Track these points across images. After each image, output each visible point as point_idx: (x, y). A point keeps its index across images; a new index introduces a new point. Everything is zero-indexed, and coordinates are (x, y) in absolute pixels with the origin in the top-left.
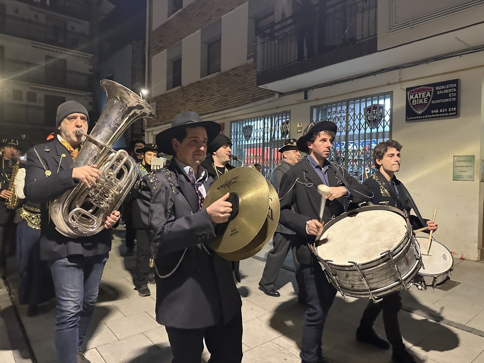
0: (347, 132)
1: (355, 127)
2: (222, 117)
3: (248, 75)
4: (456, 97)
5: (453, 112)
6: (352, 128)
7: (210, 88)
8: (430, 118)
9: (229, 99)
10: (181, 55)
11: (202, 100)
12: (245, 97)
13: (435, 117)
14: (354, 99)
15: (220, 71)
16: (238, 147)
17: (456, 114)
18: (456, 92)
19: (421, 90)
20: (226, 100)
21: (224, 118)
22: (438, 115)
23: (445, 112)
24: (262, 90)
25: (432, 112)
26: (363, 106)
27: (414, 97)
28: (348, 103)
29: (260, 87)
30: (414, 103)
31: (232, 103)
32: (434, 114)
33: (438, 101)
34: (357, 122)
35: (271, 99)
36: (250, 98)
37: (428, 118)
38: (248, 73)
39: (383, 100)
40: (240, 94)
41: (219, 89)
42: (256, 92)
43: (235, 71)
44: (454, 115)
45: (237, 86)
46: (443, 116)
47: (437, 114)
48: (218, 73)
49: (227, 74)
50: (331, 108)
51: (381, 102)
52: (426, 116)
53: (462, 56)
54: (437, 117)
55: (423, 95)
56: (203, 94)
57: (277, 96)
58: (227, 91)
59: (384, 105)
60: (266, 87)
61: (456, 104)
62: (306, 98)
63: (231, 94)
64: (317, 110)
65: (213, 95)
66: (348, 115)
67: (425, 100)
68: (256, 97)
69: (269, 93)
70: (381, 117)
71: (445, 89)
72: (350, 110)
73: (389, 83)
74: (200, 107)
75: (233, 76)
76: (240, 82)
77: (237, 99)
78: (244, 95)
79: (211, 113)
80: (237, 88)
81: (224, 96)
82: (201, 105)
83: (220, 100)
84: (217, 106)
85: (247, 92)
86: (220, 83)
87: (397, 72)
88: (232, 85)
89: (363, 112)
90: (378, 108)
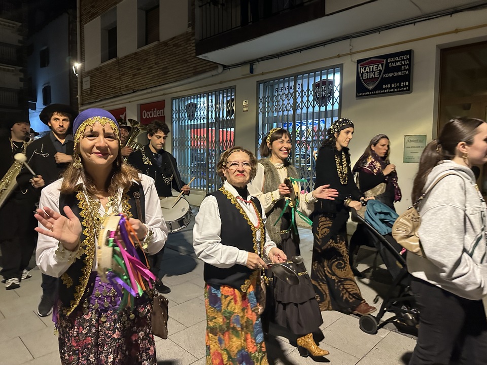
0: (295, 110)
1: (303, 105)
2: (162, 92)
3: (188, 45)
4: (409, 70)
5: (406, 86)
6: (300, 105)
7: (147, 60)
8: (381, 93)
9: (169, 72)
10: (115, 22)
11: (140, 74)
12: (186, 70)
13: (387, 92)
14: (303, 73)
15: (159, 41)
16: (180, 127)
17: (409, 90)
18: (409, 65)
19: (372, 63)
20: (166, 73)
21: (164, 94)
22: (390, 91)
23: (397, 87)
24: (204, 62)
25: (384, 87)
26: (312, 82)
27: (365, 70)
28: (295, 77)
29: (200, 57)
30: (365, 76)
31: (171, 77)
32: (386, 89)
33: (390, 75)
34: (305, 99)
35: (214, 72)
36: (191, 72)
37: (379, 93)
38: (188, 43)
39: (333, 75)
40: (180, 67)
41: (157, 61)
42: (197, 64)
43: (174, 40)
44: (406, 90)
45: (177, 57)
46: (395, 92)
47: (389, 89)
48: (156, 43)
49: (166, 44)
50: (278, 83)
51: (331, 77)
52: (377, 92)
53: (416, 24)
54: (389, 92)
55: (374, 68)
56: (140, 67)
57: (220, 69)
58: (165, 63)
59: (334, 80)
60: (205, 57)
61: (408, 78)
62: (252, 71)
63: (171, 67)
64: (264, 86)
65: (151, 68)
66: (295, 91)
67: (376, 74)
68: (197, 70)
69: (211, 66)
70: (330, 93)
71: (398, 61)
72: (298, 87)
73: (339, 55)
74: (138, 81)
75: (172, 46)
76: (180, 53)
77: (177, 73)
78: (185, 68)
79: (149, 88)
80: (177, 60)
81: (163, 69)
82: (138, 79)
83: (158, 73)
84: (156, 81)
85: (188, 64)
86: (158, 55)
87: (348, 41)
88: (171, 56)
89: (311, 88)
90: (327, 84)
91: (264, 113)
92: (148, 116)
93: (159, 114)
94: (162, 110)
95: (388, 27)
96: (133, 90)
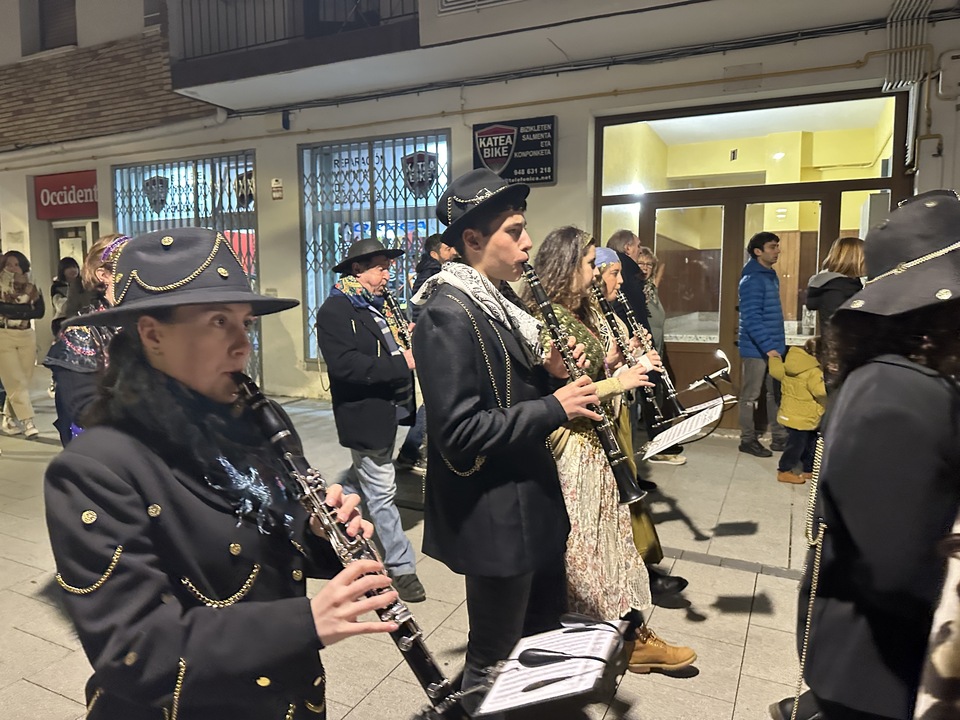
0: (373, 203)
1: (388, 194)
2: (89, 153)
3: (147, 62)
4: (551, 148)
5: (547, 174)
6: (382, 195)
7: (48, 82)
9: (103, 114)
11: (31, 110)
12: (145, 112)
14: (383, 138)
15: (76, 44)
16: (135, 226)
17: (552, 180)
18: (551, 140)
19: (497, 132)
20: (97, 114)
21: (94, 158)
23: (534, 175)
24: (186, 100)
25: (516, 172)
26: (400, 155)
27: (486, 142)
28: (371, 143)
29: (181, 91)
30: (487, 154)
31: (109, 123)
32: (519, 176)
33: (524, 154)
34: (390, 184)
35: (208, 121)
36: (157, 116)
38: (147, 57)
39: (434, 145)
40: (131, 103)
41: (73, 87)
42: (171, 103)
44: (548, 180)
45: (122, 84)
46: (532, 182)
47: (524, 176)
48: (69, 49)
49: (93, 53)
50: (339, 152)
51: (431, 148)
53: (560, 74)
55: (500, 141)
56: (31, 96)
57: (221, 116)
58: (95, 94)
59: (437, 154)
60: (192, 93)
61: (549, 161)
62: (286, 124)
63: (107, 102)
64: (312, 154)
65: (60, 100)
66: (372, 169)
67: (503, 151)
68: (171, 114)
69: (202, 109)
70: (432, 177)
71: (535, 133)
72: (376, 160)
73: (443, 112)
74: (27, 126)
75: (109, 60)
76: (128, 77)
77: (123, 115)
78: (142, 107)
79: (56, 142)
80: (122, 89)
81: (90, 105)
82: (27, 121)
83: (79, 112)
84: (72, 129)
85: (149, 100)
86: (76, 74)
87: (456, 91)
88: (109, 81)
89: (399, 166)
90: (427, 160)
91: (314, 204)
92: (55, 200)
93: (81, 199)
94: (89, 190)
95: (520, 74)
96: (16, 145)
